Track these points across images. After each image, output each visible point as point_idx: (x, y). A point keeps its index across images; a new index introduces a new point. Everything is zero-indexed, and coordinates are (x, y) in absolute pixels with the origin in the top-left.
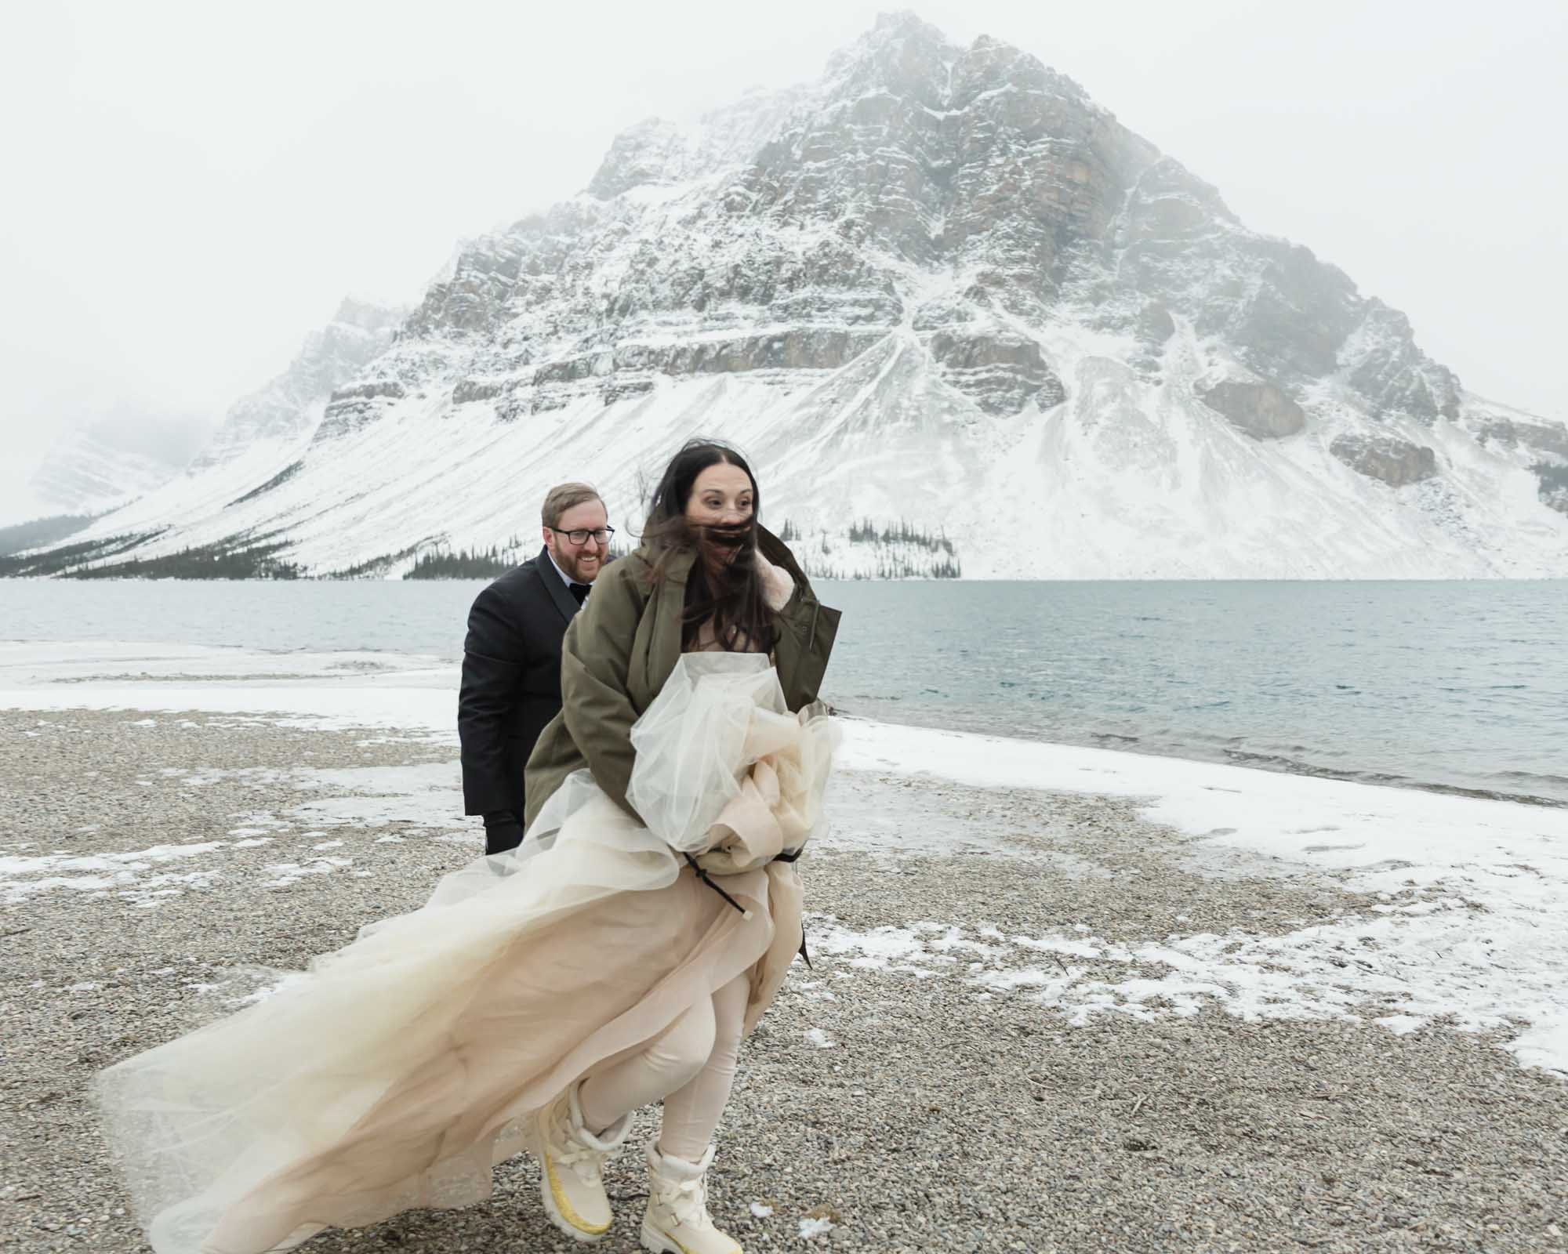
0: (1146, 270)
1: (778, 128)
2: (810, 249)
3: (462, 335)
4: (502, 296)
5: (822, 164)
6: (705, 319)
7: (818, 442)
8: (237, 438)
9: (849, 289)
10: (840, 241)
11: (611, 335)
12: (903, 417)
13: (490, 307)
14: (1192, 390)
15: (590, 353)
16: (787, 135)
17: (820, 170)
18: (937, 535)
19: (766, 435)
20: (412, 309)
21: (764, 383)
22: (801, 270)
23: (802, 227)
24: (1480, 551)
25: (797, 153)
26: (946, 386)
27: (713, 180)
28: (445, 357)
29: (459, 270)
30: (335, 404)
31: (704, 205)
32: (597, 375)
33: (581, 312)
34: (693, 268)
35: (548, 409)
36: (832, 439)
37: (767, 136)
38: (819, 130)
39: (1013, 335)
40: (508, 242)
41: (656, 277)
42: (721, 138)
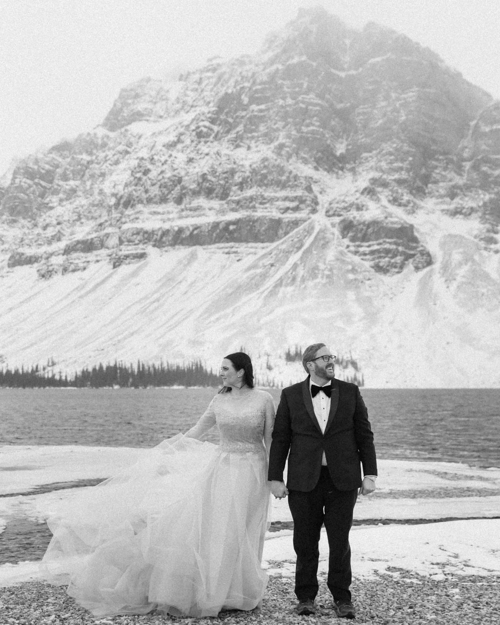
0: (486, 176)
1: (232, 82)
2: (254, 163)
3: (15, 221)
4: (42, 196)
5: (263, 107)
6: (182, 210)
7: (262, 293)
9: (281, 190)
11: (118, 221)
12: (320, 276)
13: (34, 203)
15: (103, 233)
16: (238, 88)
17: (261, 111)
19: (226, 288)
21: (223, 253)
22: (248, 177)
23: (249, 148)
25: (245, 100)
26: (350, 255)
27: (187, 118)
28: (2, 236)
29: (14, 178)
31: (181, 134)
32: (108, 248)
33: (97, 205)
34: (175, 176)
35: (74, 271)
36: (271, 291)
37: (225, 88)
38: (260, 84)
39: (396, 220)
40: (47, 159)
41: (149, 182)
42: (192, 90)
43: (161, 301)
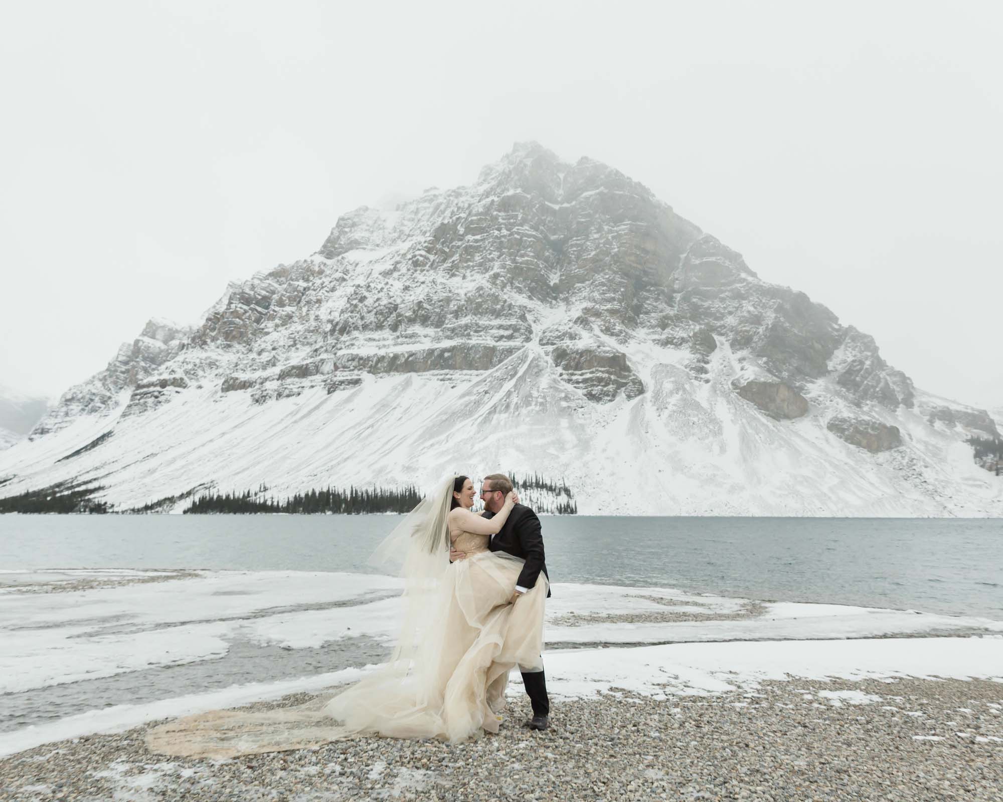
0: (696, 307)
1: (448, 213)
2: (469, 292)
3: (229, 346)
4: (258, 321)
6: (398, 337)
7: (476, 419)
8: (67, 414)
9: (496, 318)
10: (490, 287)
11: (333, 347)
12: (533, 403)
13: (250, 328)
14: (731, 386)
15: (319, 358)
16: (454, 218)
17: (476, 241)
18: (559, 484)
19: (440, 414)
20: (195, 328)
21: (438, 379)
22: (463, 305)
23: (464, 277)
24: (938, 498)
25: (461, 230)
26: (563, 383)
27: (404, 247)
28: (217, 361)
29: (230, 303)
30: (138, 392)
31: (397, 263)
32: (322, 374)
33: (312, 331)
34: (390, 303)
35: (288, 396)
36: (485, 418)
37: (441, 219)
38: (476, 215)
39: (607, 349)
40: (263, 285)
41: (365, 309)
42: (409, 220)
43: (375, 427)
